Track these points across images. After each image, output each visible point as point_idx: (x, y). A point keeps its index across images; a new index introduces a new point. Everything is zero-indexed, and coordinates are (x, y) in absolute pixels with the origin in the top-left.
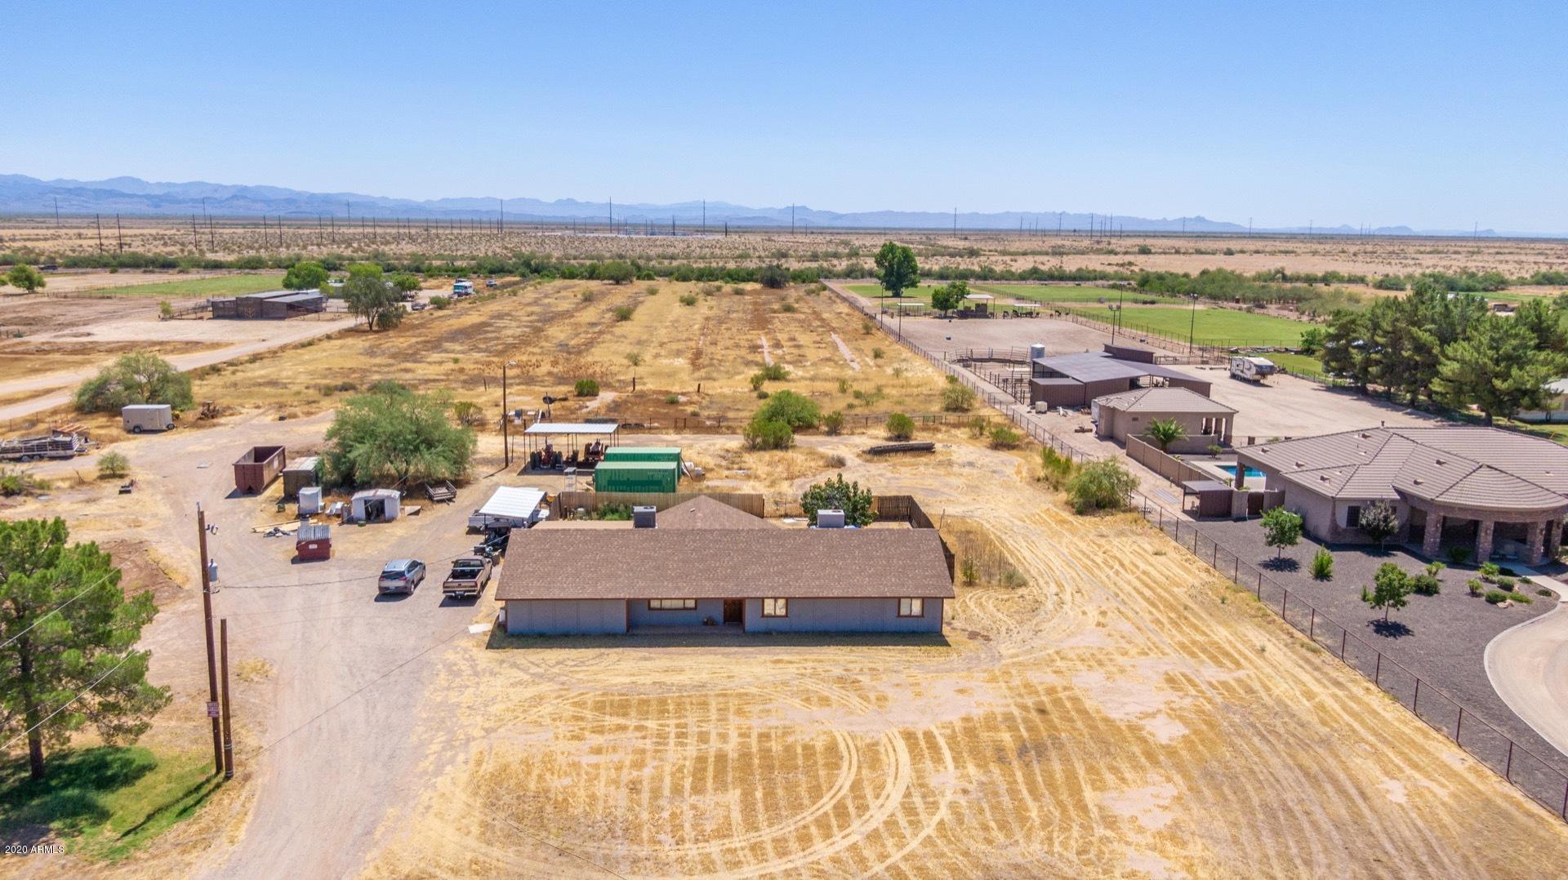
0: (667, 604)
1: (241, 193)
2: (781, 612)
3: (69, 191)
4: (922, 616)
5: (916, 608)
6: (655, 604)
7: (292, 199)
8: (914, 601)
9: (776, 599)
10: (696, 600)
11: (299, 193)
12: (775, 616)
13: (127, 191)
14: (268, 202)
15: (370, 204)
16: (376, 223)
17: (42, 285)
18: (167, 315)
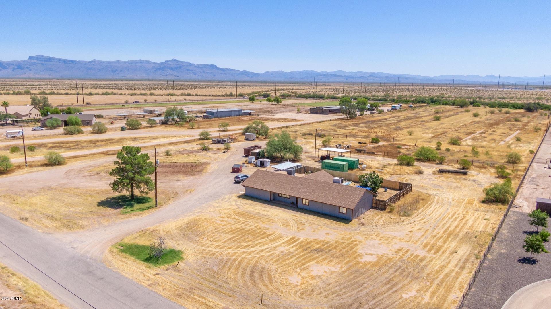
0: (283, 196)
1: (372, 75)
2: (307, 204)
3: (324, 75)
4: (346, 214)
5: (344, 211)
6: (280, 195)
7: (388, 77)
8: (344, 209)
9: (306, 199)
10: (290, 196)
11: (391, 75)
12: (306, 205)
13: (339, 75)
14: (380, 77)
15: (414, 78)
16: (413, 85)
17: (281, 102)
18: (299, 111)
